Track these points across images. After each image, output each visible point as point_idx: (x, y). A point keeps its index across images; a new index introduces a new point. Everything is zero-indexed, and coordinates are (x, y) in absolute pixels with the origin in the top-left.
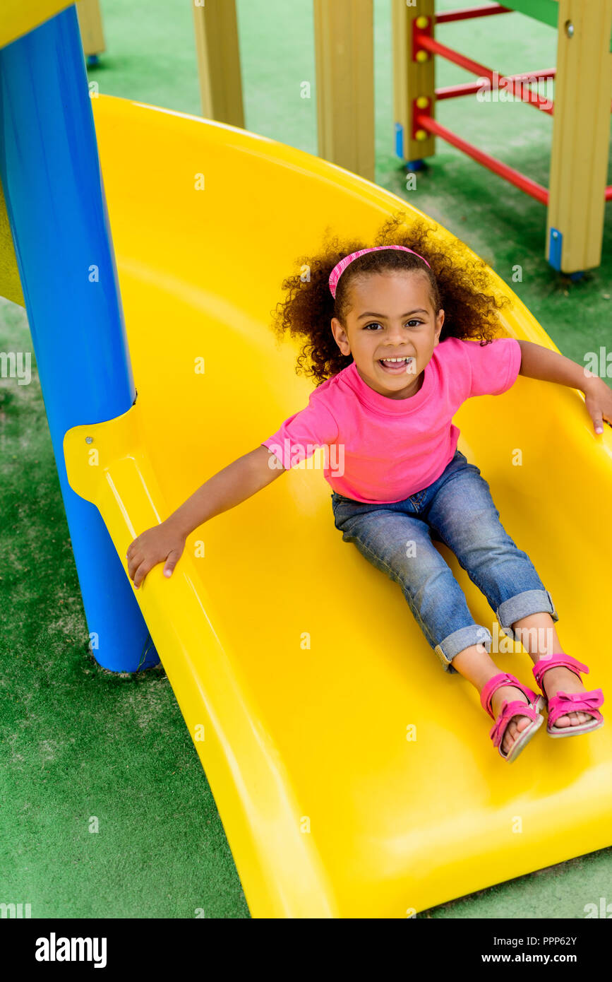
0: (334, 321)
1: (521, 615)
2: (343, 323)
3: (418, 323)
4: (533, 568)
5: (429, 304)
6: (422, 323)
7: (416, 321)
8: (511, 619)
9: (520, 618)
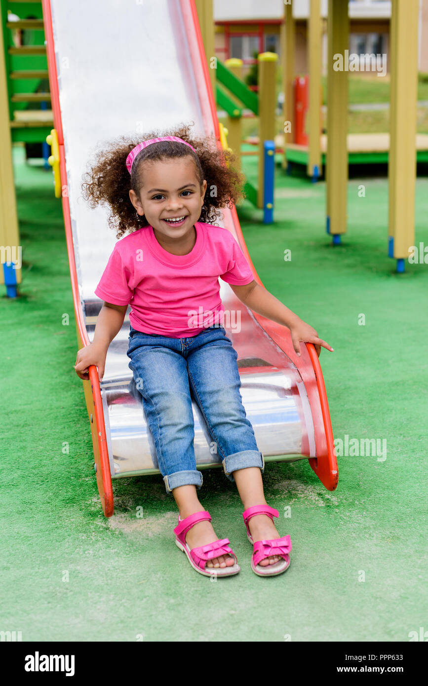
0: (132, 191)
1: (240, 466)
2: (138, 194)
3: (189, 194)
4: (253, 434)
5: (196, 179)
6: (191, 193)
7: (188, 192)
8: (233, 468)
9: (239, 469)
